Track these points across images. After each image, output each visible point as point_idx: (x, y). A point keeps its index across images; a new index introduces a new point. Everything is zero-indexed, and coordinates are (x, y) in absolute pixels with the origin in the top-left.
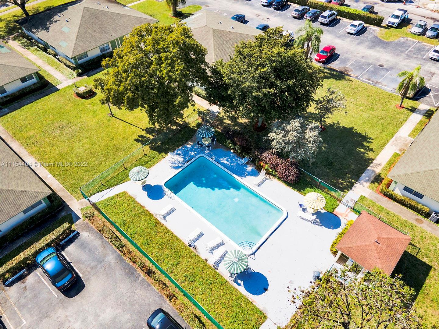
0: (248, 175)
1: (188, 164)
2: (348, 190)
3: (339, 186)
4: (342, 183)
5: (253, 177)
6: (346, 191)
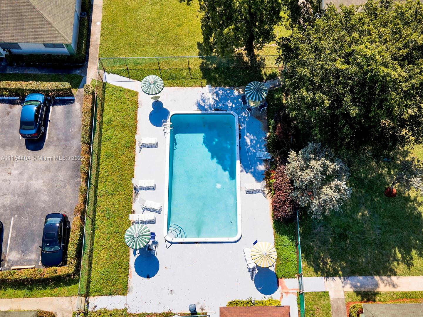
0: (251, 173)
1: (213, 112)
2: (322, 275)
3: (320, 263)
4: (326, 264)
5: (253, 179)
6: (319, 273)
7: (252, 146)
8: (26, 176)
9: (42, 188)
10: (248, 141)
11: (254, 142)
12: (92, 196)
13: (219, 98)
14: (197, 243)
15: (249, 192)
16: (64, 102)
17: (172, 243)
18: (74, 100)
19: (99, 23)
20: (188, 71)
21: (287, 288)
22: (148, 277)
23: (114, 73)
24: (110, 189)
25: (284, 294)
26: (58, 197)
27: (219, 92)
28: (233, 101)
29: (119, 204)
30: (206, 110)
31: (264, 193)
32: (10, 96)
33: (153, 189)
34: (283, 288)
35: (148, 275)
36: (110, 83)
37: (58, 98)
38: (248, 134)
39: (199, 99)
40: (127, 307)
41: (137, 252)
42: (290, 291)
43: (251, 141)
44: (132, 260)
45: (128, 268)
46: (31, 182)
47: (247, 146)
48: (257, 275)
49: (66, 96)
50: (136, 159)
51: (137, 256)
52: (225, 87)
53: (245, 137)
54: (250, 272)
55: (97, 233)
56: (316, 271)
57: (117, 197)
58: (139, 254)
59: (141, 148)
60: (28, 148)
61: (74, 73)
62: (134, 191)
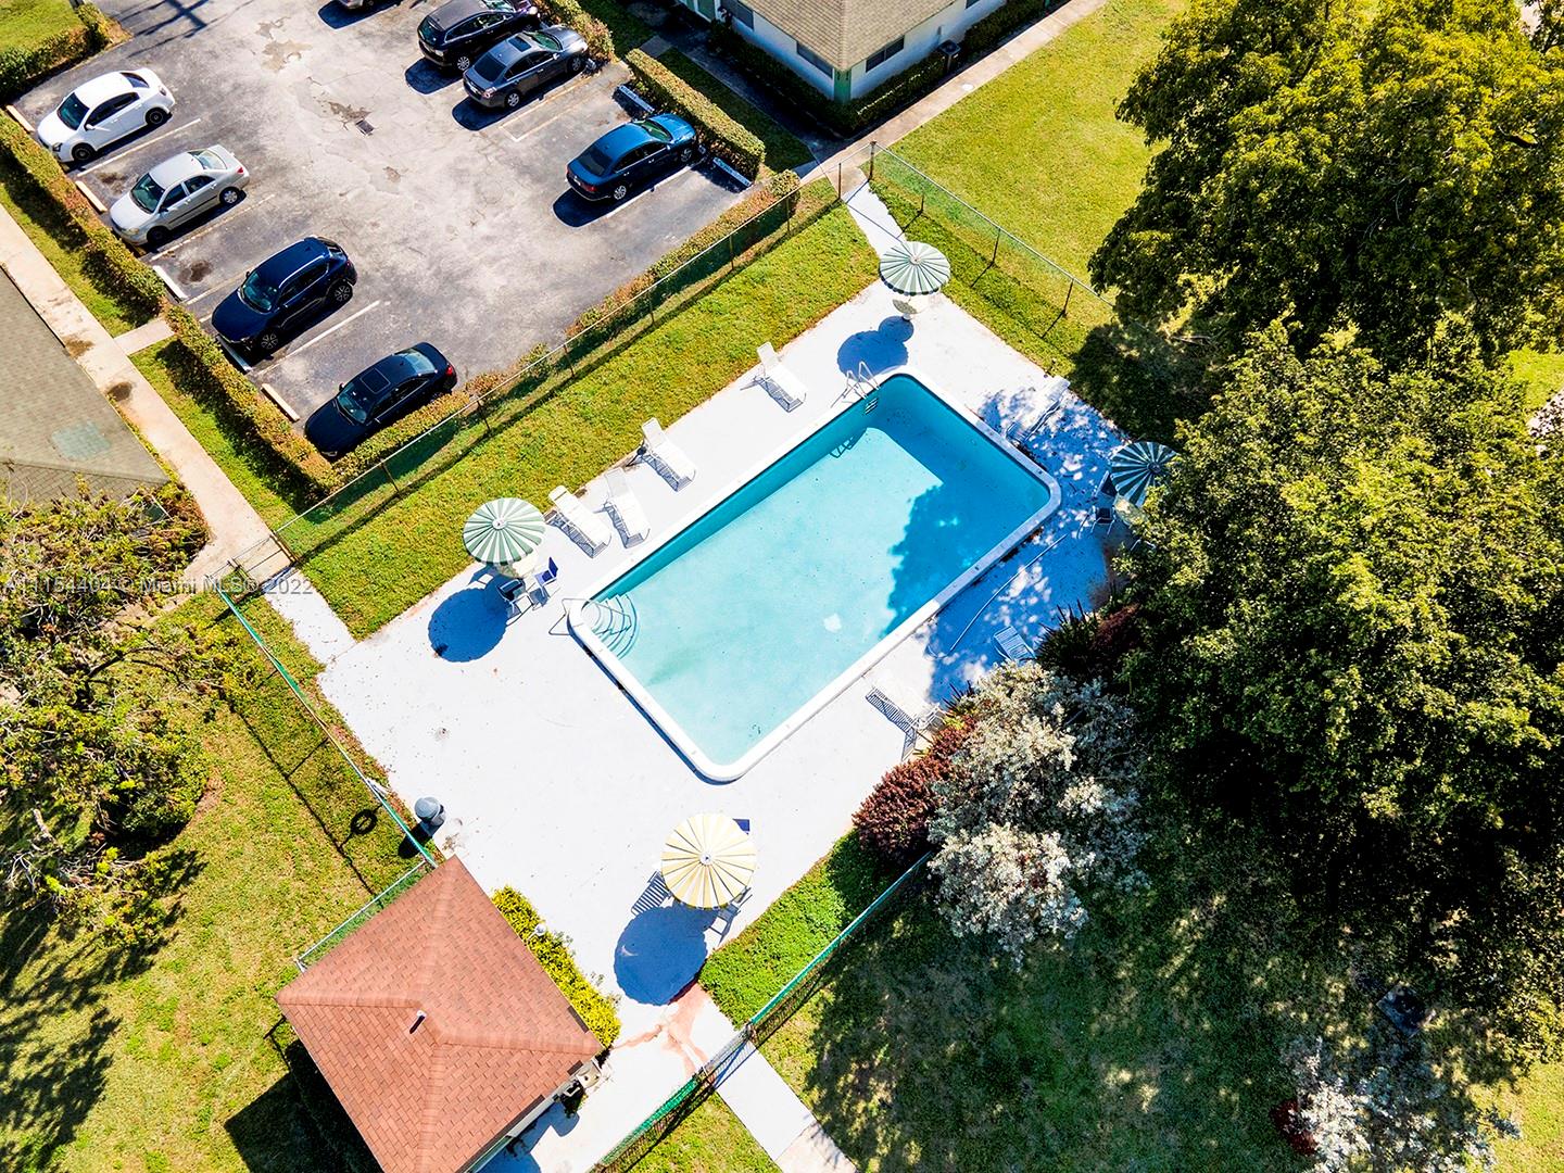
0: (939, 663)
1: (1007, 445)
5: (927, 682)
6: (815, 1094)
7: (1015, 607)
8: (491, 250)
9: (488, 294)
10: (1020, 583)
11: (1033, 601)
12: (546, 387)
13: (1060, 430)
14: (621, 687)
15: (879, 701)
16: (721, 178)
17: (573, 634)
18: (743, 187)
19: (969, 89)
20: (1054, 316)
21: (687, 1031)
22: (440, 651)
23: (883, 200)
24: (597, 404)
25: (663, 1035)
26: (491, 335)
27: (1078, 417)
28: (1088, 464)
29: (574, 451)
30: (997, 428)
31: (913, 741)
32: (644, 97)
33: (677, 486)
34: (677, 1019)
35: (445, 647)
36: (852, 211)
37: (718, 162)
38: (1037, 569)
39: (1008, 395)
40: (328, 668)
41: (487, 578)
42: (685, 1047)
43: (1027, 592)
44: (460, 583)
45: (429, 592)
46: (484, 268)
47: (1003, 593)
48: (658, 911)
49: (740, 171)
50: (717, 397)
51: (477, 585)
52: (1107, 418)
53: (1022, 570)
54: (652, 884)
55: (467, 463)
56: (813, 1079)
57: (588, 434)
58: (483, 587)
59: (755, 382)
60: (556, 206)
61: (803, 141)
62: (635, 453)
